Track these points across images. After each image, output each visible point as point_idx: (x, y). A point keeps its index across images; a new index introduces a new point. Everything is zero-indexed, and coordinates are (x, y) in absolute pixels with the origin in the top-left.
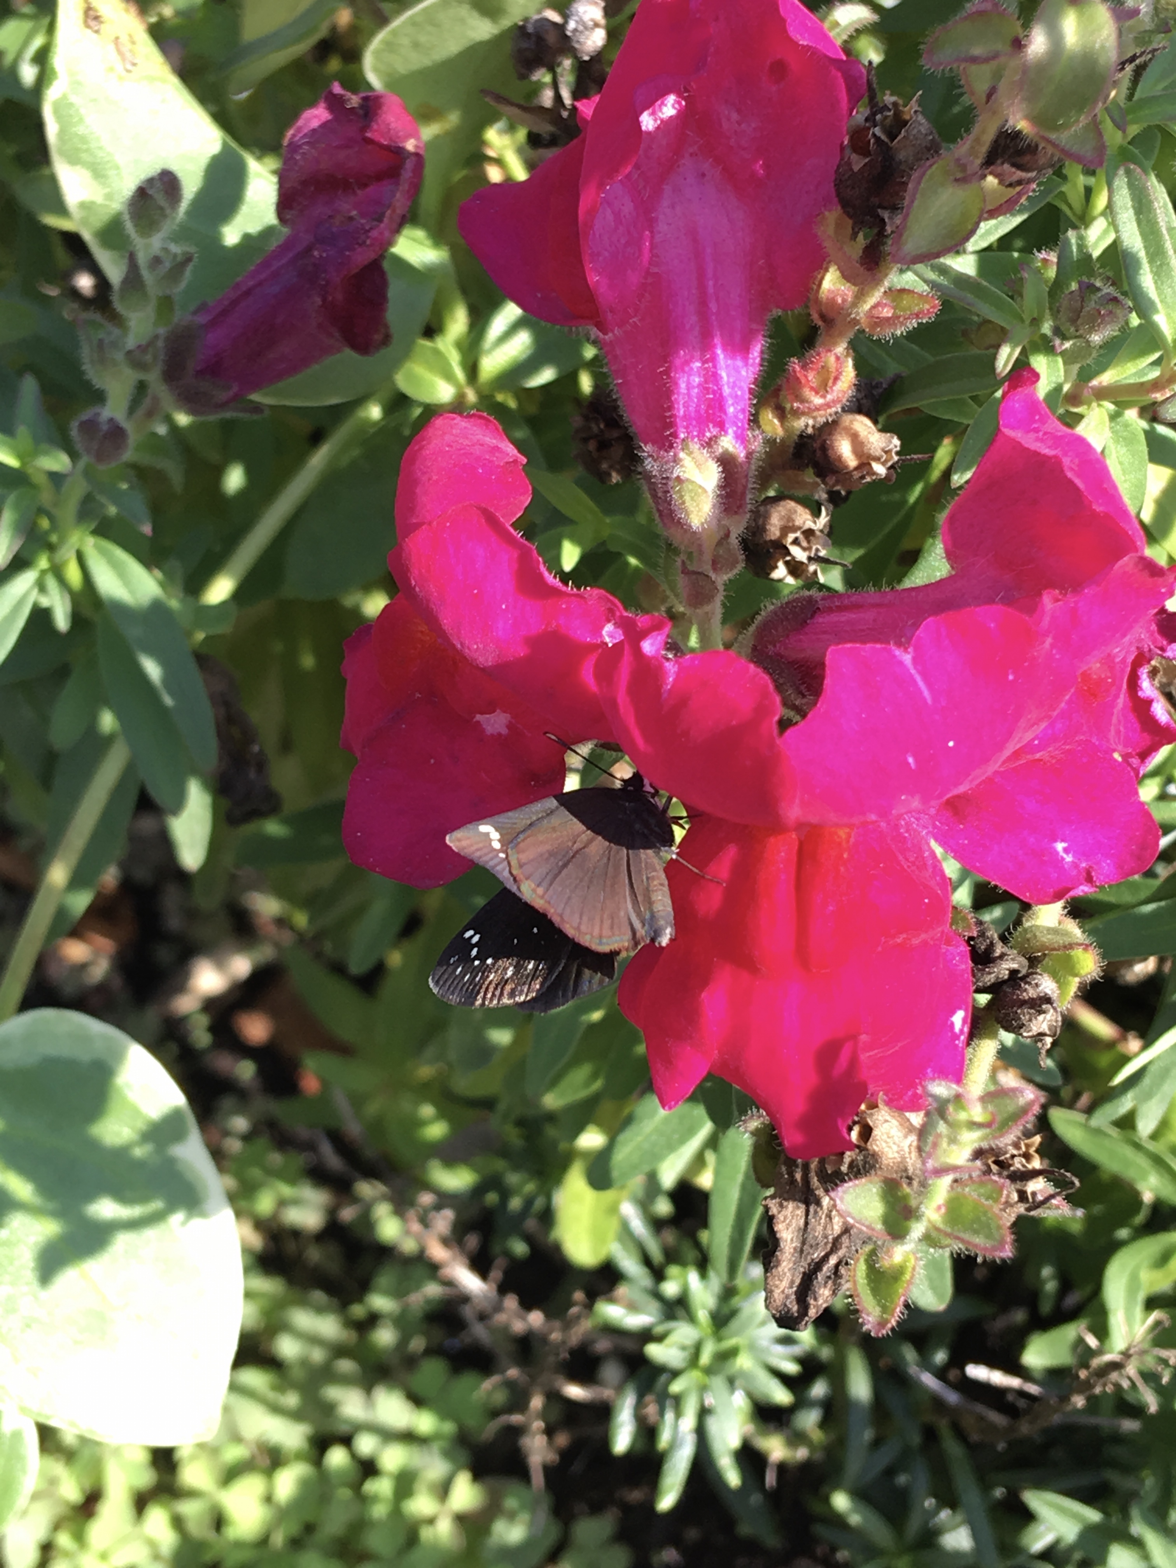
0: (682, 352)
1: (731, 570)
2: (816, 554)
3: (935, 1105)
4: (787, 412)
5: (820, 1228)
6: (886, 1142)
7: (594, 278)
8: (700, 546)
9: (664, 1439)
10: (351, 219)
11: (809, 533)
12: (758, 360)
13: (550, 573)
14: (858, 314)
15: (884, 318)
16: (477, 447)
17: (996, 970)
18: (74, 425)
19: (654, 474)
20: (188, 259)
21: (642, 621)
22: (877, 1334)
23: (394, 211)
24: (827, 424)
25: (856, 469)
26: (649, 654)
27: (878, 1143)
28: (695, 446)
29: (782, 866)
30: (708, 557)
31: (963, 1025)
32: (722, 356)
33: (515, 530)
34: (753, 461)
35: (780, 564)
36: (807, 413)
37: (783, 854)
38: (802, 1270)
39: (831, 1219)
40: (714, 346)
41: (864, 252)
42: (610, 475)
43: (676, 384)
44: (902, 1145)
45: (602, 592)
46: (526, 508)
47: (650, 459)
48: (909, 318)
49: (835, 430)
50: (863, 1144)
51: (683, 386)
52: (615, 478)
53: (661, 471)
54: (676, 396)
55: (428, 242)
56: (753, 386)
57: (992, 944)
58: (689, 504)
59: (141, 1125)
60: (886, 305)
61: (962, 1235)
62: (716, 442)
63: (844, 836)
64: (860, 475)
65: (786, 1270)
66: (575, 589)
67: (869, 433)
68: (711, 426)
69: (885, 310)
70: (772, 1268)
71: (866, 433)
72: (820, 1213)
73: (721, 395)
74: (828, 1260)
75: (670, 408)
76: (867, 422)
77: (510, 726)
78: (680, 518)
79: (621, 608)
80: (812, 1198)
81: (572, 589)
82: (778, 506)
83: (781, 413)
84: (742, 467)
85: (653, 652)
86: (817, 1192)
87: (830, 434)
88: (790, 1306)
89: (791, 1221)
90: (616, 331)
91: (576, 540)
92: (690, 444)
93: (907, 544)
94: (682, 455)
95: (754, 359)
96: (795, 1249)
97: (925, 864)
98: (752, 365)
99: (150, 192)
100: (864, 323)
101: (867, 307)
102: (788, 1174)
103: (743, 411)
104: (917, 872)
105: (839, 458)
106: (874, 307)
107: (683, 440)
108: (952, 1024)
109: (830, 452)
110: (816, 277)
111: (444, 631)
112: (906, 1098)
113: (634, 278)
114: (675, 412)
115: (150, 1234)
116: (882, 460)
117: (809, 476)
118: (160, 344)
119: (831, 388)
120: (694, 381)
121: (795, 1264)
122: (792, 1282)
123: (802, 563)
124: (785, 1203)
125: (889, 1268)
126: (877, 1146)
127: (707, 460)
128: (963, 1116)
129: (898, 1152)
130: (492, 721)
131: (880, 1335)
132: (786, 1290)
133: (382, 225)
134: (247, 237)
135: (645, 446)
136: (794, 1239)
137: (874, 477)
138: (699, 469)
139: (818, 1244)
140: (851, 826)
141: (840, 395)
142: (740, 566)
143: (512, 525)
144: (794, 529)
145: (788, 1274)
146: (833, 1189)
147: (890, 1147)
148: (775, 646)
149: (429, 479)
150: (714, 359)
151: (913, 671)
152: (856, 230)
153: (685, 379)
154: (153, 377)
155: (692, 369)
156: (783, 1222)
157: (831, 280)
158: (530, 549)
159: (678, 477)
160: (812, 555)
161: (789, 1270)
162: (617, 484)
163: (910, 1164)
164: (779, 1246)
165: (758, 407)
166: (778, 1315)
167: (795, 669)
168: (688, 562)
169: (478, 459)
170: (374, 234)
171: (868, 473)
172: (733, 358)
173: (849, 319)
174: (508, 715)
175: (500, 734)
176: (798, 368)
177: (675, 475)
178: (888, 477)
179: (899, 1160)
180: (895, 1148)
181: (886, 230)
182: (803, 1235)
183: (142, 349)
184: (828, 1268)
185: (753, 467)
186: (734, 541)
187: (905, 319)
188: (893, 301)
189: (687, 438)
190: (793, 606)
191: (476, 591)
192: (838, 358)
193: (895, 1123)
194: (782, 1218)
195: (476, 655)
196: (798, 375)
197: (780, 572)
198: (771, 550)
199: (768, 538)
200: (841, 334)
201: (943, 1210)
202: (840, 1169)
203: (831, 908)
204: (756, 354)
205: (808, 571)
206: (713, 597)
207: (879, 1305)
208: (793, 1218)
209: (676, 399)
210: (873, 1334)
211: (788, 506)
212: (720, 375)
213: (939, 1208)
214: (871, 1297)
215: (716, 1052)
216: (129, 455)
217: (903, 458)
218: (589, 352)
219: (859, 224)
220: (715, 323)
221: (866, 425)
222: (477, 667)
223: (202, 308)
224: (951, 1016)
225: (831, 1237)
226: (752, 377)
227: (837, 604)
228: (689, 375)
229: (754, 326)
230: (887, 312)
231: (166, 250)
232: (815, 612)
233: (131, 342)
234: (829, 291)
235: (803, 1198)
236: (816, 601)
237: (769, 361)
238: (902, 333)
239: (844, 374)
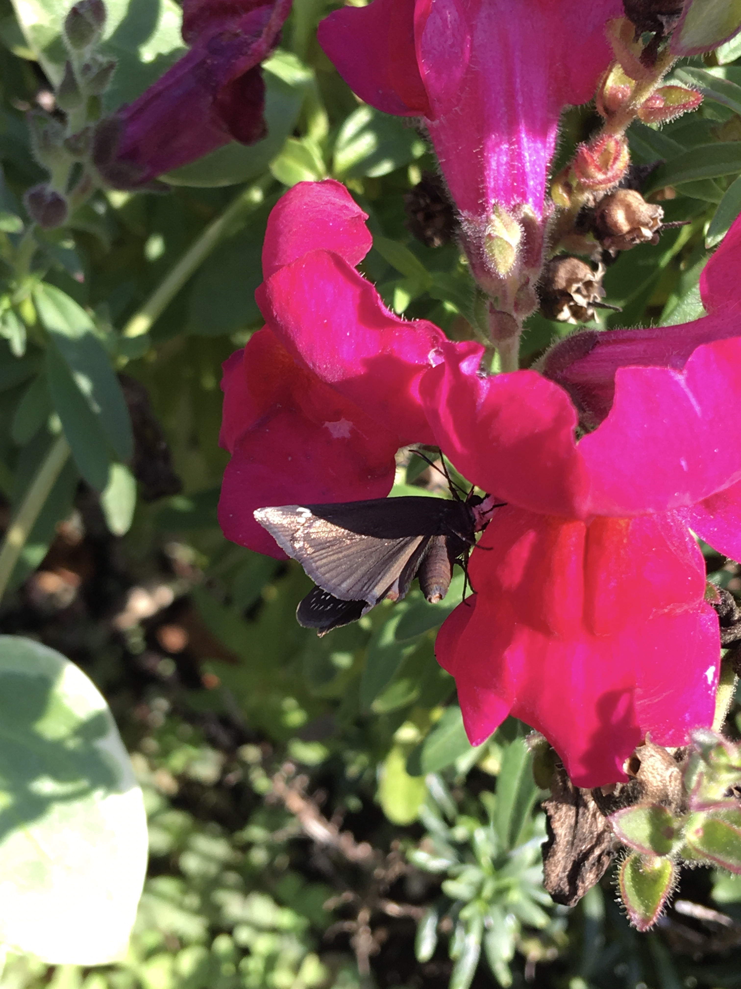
0: (493, 136)
1: (529, 311)
2: (594, 301)
3: (699, 750)
4: (573, 189)
5: (587, 826)
6: (652, 773)
7: (425, 71)
8: (504, 292)
9: (456, 949)
10: (237, 35)
11: (588, 284)
12: (553, 145)
13: (387, 307)
14: (635, 105)
15: (657, 108)
16: (329, 206)
17: (736, 631)
18: (26, 197)
19: (469, 234)
20: (111, 66)
21: (459, 345)
22: (642, 929)
23: (270, 29)
24: (606, 196)
25: (629, 232)
26: (466, 373)
27: (645, 773)
28: (503, 209)
29: (572, 549)
30: (511, 300)
31: (714, 678)
32: (525, 140)
33: (359, 272)
34: (548, 225)
35: (566, 309)
36: (591, 188)
37: (574, 539)
38: (573, 859)
39: (595, 819)
40: (519, 132)
41: (643, 53)
42: (432, 240)
43: (489, 162)
44: (664, 775)
45: (428, 323)
46: (368, 253)
47: (466, 223)
48: (677, 108)
49: (613, 201)
50: (632, 774)
51: (494, 164)
52: (437, 242)
53: (474, 232)
54: (488, 172)
55: (298, 66)
56: (549, 165)
57: (732, 610)
58: (498, 257)
59: (73, 724)
60: (658, 98)
61: (717, 856)
62: (519, 208)
63: (624, 525)
64: (631, 237)
65: (560, 859)
66: (406, 320)
67: (640, 204)
68: (515, 196)
69: (658, 102)
70: (549, 858)
71: (637, 204)
72: (587, 814)
73: (524, 170)
74: (593, 852)
75: (483, 181)
76: (638, 196)
77: (352, 431)
78: (491, 268)
79: (444, 336)
80: (581, 803)
81: (404, 320)
82: (564, 262)
83: (569, 189)
84: (539, 229)
85: (470, 372)
86: (585, 797)
87: (608, 205)
88: (563, 887)
89: (564, 820)
90: (442, 118)
91: (406, 289)
92: (499, 208)
93: (653, 301)
94: (493, 217)
95: (550, 143)
96: (568, 842)
97: (687, 548)
98: (549, 148)
99: (81, 11)
100: (640, 113)
101: (643, 100)
102: (562, 782)
103: (541, 184)
104: (682, 555)
105: (615, 224)
106: (648, 100)
107: (494, 205)
108: (706, 677)
109: (608, 220)
110: (602, 77)
111: (299, 353)
112: (667, 737)
113: (458, 73)
114: (488, 185)
115: (77, 806)
116: (650, 225)
117: (590, 240)
118: (91, 134)
119: (612, 166)
120: (503, 160)
121: (567, 854)
122: (565, 868)
123: (581, 307)
124: (560, 806)
125: (651, 873)
126: (644, 776)
127: (512, 221)
128: (723, 760)
129: (661, 781)
130: (338, 427)
131: (644, 930)
132: (560, 874)
133: (261, 40)
134: (160, 57)
135: (463, 212)
136: (567, 834)
137: (642, 239)
138: (507, 228)
139: (585, 839)
140: (630, 517)
141: (619, 173)
142: (536, 307)
143: (356, 267)
144: (577, 280)
145: (562, 862)
146: (611, 815)
147: (654, 777)
148: (562, 371)
149: (290, 231)
150: (519, 142)
151: (687, 390)
152: (639, 32)
153: (496, 158)
154: (86, 159)
155: (501, 150)
156: (559, 821)
157: (614, 80)
158: (371, 287)
159: (489, 235)
160: (591, 301)
161: (563, 858)
162: (439, 248)
163: (670, 791)
164: (556, 840)
165: (552, 182)
166: (553, 893)
167: (578, 390)
168: (495, 305)
169: (329, 214)
170: (254, 46)
171: (638, 237)
172: (534, 142)
173: (627, 110)
174: (351, 423)
175: (344, 438)
176: (585, 150)
177: (487, 233)
178: (653, 240)
179: (662, 787)
180: (659, 778)
181: (663, 33)
182: (574, 831)
183: (77, 137)
184: (593, 858)
185: (547, 230)
186: (532, 288)
187: (674, 109)
188: (664, 96)
189: (498, 203)
190: (577, 340)
191: (325, 321)
192: (617, 143)
193: (658, 757)
194: (558, 818)
195: (324, 374)
196: (586, 155)
197: (565, 314)
198: (558, 297)
199: (556, 288)
200: (621, 123)
201: (701, 834)
202: (613, 793)
203: (613, 584)
204: (551, 140)
205: (587, 314)
206: (514, 332)
207: (642, 904)
208: (566, 818)
209: (488, 174)
210: (638, 929)
211: (572, 263)
212: (523, 155)
213: (697, 832)
214: (636, 898)
215: (515, 699)
216: (67, 221)
217: (666, 224)
218: (418, 150)
219: (641, 27)
220: (521, 113)
221: (637, 198)
222: (326, 384)
223: (124, 108)
224: (706, 671)
225: (596, 833)
226: (548, 158)
227: (613, 338)
228: (499, 155)
229: (551, 116)
230: (659, 104)
231: (94, 60)
232: (595, 345)
233: (69, 132)
234: (612, 88)
235: (574, 802)
236: (596, 336)
237: (561, 146)
238: (670, 121)
239: (621, 155)
